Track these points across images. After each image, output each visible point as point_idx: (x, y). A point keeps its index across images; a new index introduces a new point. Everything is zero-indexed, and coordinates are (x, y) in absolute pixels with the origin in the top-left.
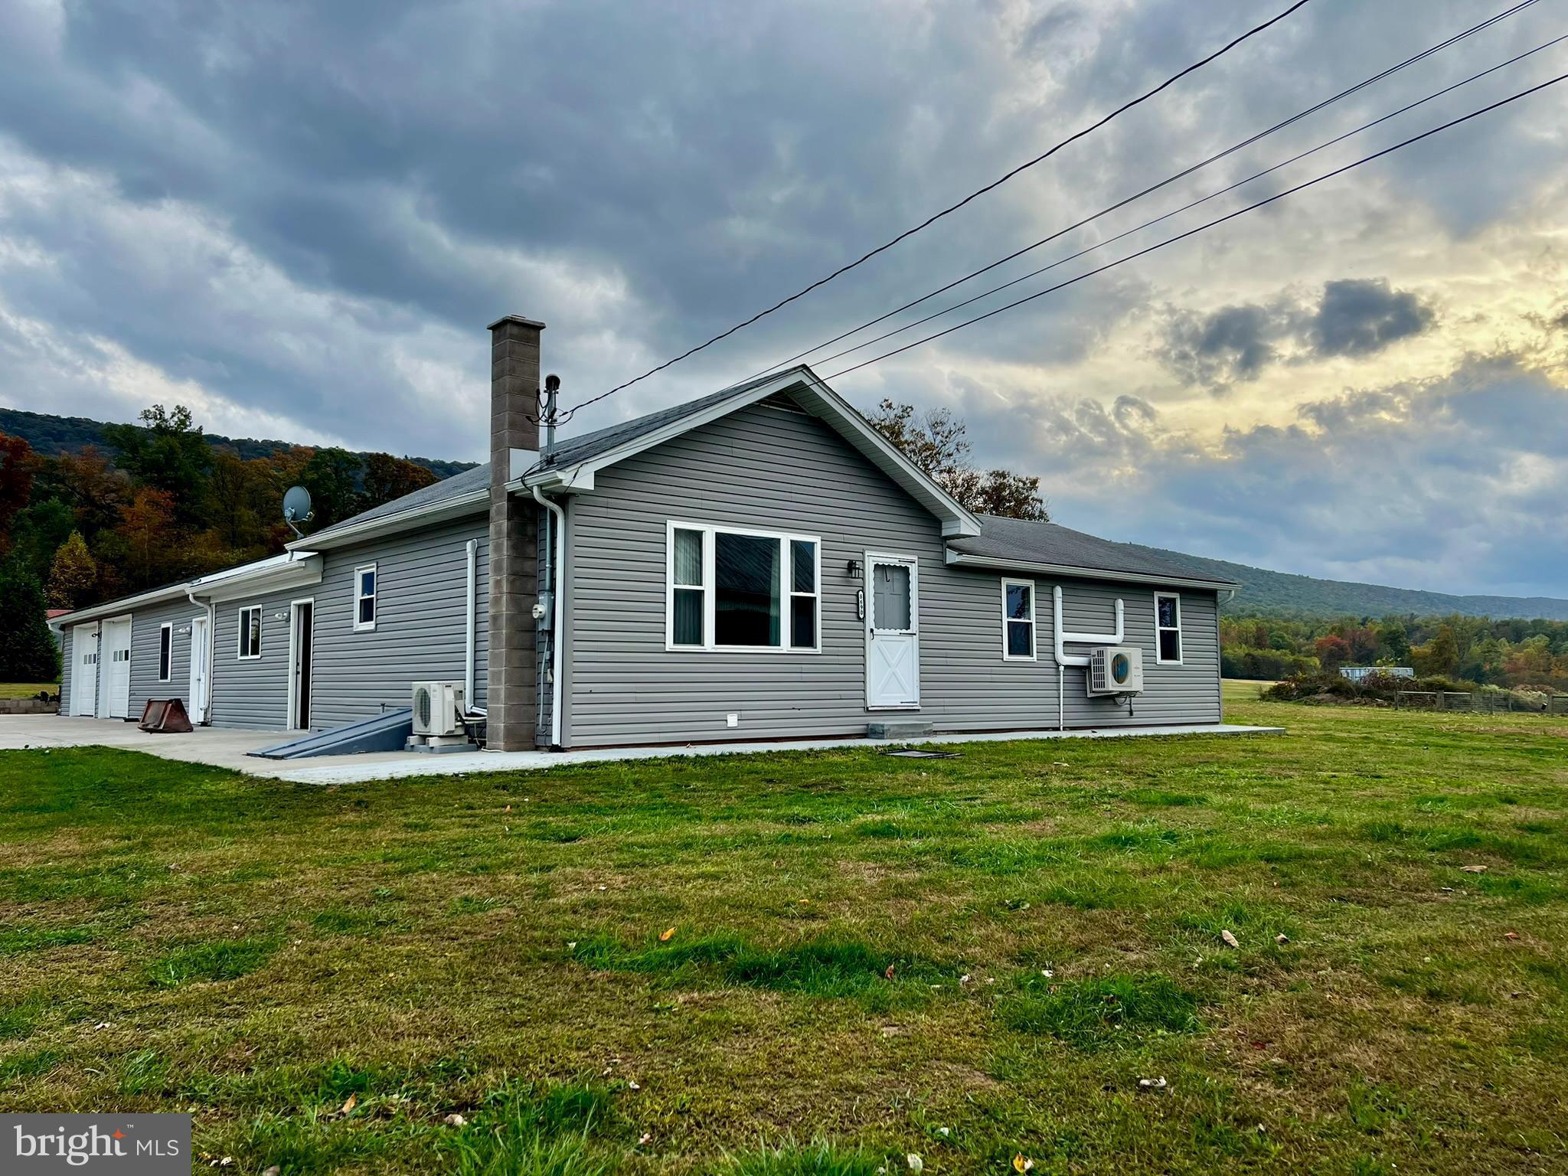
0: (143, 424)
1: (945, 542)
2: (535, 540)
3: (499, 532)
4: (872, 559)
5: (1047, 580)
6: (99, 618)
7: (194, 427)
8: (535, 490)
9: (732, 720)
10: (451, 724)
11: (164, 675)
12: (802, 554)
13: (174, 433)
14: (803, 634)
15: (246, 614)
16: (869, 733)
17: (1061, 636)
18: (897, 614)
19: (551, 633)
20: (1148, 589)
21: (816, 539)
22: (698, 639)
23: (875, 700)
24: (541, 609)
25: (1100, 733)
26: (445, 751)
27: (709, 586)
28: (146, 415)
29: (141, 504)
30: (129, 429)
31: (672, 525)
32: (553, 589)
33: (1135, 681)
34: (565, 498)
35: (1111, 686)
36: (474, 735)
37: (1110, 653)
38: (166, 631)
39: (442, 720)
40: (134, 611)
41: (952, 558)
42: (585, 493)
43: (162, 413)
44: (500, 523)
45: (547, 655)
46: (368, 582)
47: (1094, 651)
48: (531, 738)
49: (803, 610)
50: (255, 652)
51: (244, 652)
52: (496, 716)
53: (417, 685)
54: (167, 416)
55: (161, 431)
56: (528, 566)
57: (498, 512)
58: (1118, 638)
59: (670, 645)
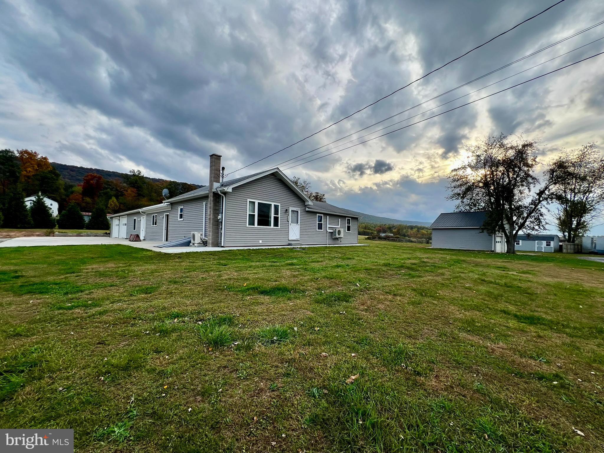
0: (130, 174)
1: (305, 206)
2: (219, 202)
3: (211, 200)
4: (291, 209)
5: (326, 214)
6: (119, 216)
7: (142, 175)
8: (219, 192)
9: (261, 242)
10: (200, 241)
11: (135, 229)
12: (276, 207)
13: (137, 176)
14: (276, 224)
15: (153, 216)
16: (289, 245)
17: (328, 226)
18: (296, 221)
19: (222, 222)
20: (346, 217)
21: (279, 204)
22: (254, 225)
23: (290, 239)
24: (220, 217)
25: (335, 245)
26: (198, 247)
27: (256, 214)
28: (131, 172)
29: (129, 191)
30: (127, 175)
31: (249, 200)
32: (222, 213)
33: (342, 235)
34: (225, 193)
35: (337, 236)
36: (205, 243)
37: (337, 230)
38: (135, 220)
39: (198, 240)
40: (127, 215)
41: (307, 209)
42: (230, 192)
43: (134, 171)
44: (211, 198)
45: (221, 227)
46: (181, 210)
47: (334, 229)
48: (218, 245)
49: (276, 219)
50: (156, 224)
51: (153, 224)
52: (210, 239)
53: (192, 233)
54: (135, 172)
55: (134, 175)
56: (217, 208)
57: (211, 196)
58: (339, 227)
59: (247, 225)
